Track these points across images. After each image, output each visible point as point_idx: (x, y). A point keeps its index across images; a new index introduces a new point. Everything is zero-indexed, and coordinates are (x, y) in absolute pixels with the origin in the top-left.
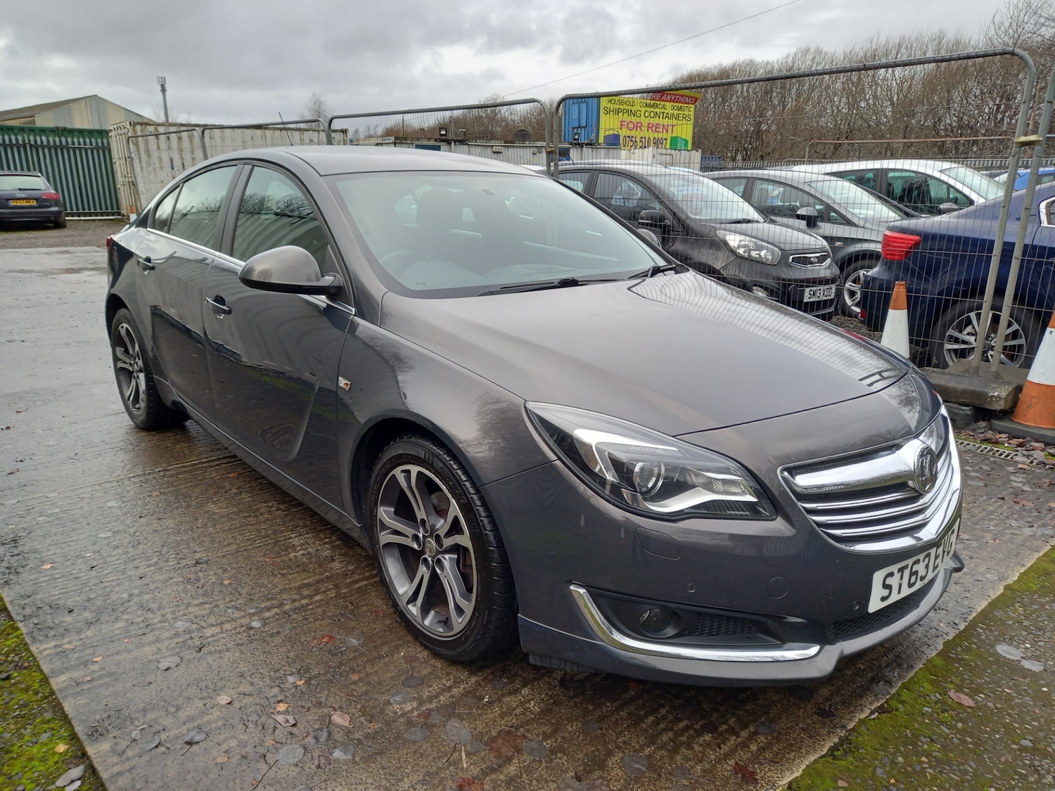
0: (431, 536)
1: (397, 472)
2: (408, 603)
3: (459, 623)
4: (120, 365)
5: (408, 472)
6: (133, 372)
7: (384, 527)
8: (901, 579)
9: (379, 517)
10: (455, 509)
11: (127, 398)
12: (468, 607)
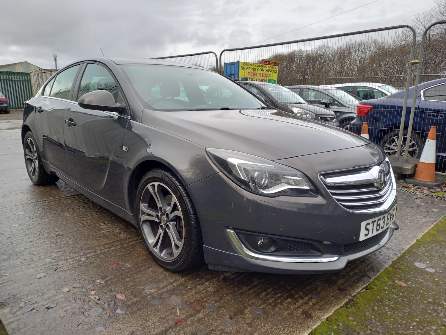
0: (164, 214)
1: (149, 186)
2: (154, 247)
3: (176, 253)
4: (28, 157)
5: (153, 186)
6: (33, 160)
7: (143, 213)
8: (373, 227)
9: (141, 208)
10: (174, 199)
11: (30, 172)
12: (181, 244)
